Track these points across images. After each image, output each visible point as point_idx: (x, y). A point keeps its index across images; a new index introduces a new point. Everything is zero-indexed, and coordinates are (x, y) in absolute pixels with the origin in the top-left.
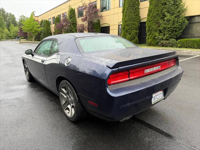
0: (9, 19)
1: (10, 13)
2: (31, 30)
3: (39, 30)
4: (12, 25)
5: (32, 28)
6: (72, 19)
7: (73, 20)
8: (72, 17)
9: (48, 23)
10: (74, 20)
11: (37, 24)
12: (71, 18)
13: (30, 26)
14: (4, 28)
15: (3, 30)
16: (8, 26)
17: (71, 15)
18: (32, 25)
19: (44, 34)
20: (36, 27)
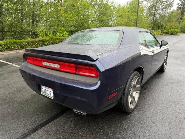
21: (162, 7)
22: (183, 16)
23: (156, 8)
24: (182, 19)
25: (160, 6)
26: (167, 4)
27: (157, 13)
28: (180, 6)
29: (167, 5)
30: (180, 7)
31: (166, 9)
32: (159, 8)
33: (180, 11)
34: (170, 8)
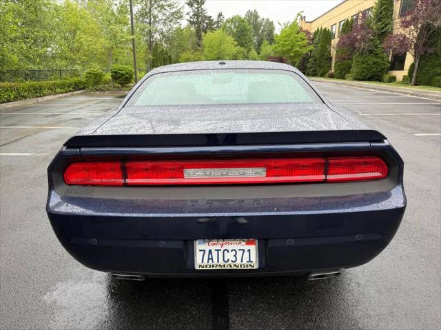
0: (262, 32)
1: (267, 20)
2: (289, 51)
3: (305, 51)
4: (266, 42)
5: (290, 47)
6: (380, 23)
7: (383, 25)
8: (380, 18)
9: (326, 35)
10: (386, 25)
11: (303, 40)
12: (379, 20)
13: (287, 43)
14: (250, 49)
15: (248, 53)
16: (260, 43)
17: (381, 13)
18: (292, 40)
19: (315, 60)
20: (299, 45)
21: (164, 18)
22: (200, 39)
23: (151, 19)
24: (199, 46)
25: (160, 16)
26: (172, 11)
27: (156, 31)
28: (191, 18)
29: (173, 13)
30: (192, 20)
31: (171, 21)
32: (157, 19)
33: (193, 29)
34: (179, 21)
